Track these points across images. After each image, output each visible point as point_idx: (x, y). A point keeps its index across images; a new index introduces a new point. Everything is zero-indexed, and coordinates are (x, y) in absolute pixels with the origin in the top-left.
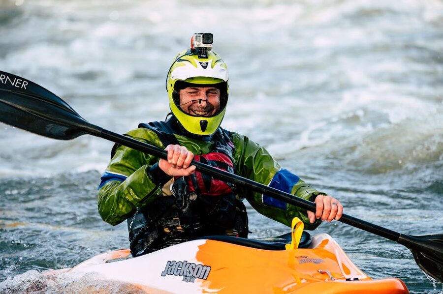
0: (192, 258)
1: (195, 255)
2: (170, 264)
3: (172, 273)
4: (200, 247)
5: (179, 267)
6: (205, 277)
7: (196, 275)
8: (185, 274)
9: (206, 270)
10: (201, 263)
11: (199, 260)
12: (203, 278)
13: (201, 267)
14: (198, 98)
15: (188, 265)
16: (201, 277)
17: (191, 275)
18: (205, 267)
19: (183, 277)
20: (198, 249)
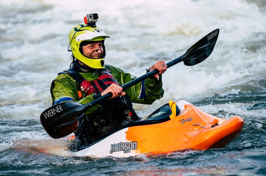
0: (124, 140)
1: (125, 138)
2: (113, 146)
3: (116, 150)
4: (126, 133)
5: (118, 146)
6: (136, 148)
7: (130, 148)
8: (124, 149)
9: (135, 144)
10: (130, 141)
11: (129, 140)
12: (135, 149)
13: (131, 143)
14: (95, 49)
15: (123, 144)
16: (134, 148)
17: (127, 149)
18: (133, 143)
19: (123, 151)
20: (125, 135)
